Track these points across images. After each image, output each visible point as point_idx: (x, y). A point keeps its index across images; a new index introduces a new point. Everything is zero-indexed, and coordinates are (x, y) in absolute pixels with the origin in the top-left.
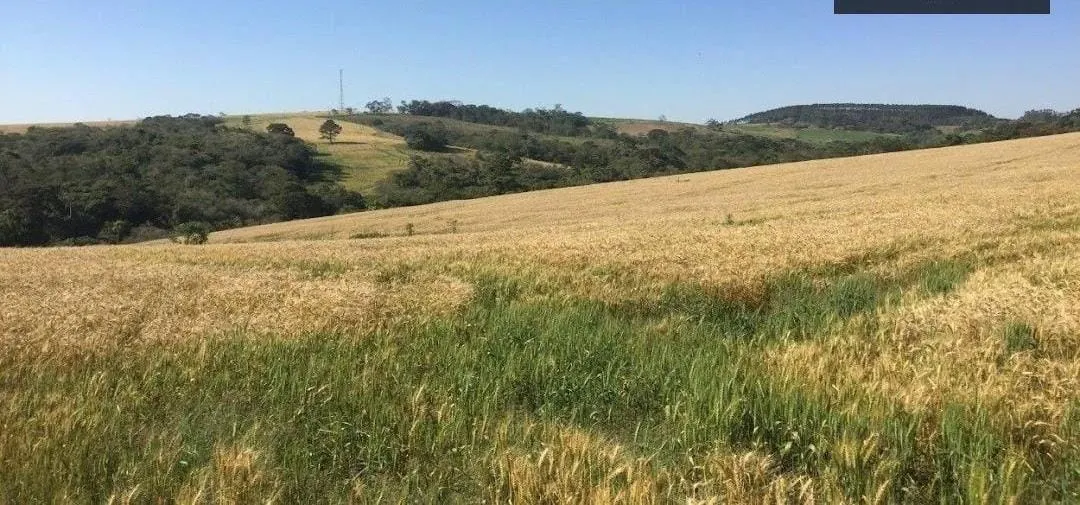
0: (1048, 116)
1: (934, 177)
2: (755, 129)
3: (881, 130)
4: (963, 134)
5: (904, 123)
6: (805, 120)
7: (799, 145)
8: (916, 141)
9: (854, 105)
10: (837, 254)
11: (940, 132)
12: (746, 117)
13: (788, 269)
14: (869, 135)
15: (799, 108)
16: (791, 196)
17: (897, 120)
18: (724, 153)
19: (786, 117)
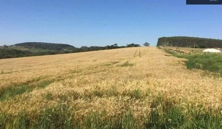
0: (86, 47)
1: (59, 61)
2: (18, 48)
3: (50, 49)
4: (68, 51)
5: (55, 48)
6: (31, 46)
7: (29, 52)
8: (58, 52)
9: (44, 43)
10: (24, 80)
11: (63, 50)
12: (15, 45)
13: (10, 85)
14: (47, 50)
15: (30, 43)
16: (24, 66)
17: (54, 47)
18: (8, 54)
19: (26, 45)
